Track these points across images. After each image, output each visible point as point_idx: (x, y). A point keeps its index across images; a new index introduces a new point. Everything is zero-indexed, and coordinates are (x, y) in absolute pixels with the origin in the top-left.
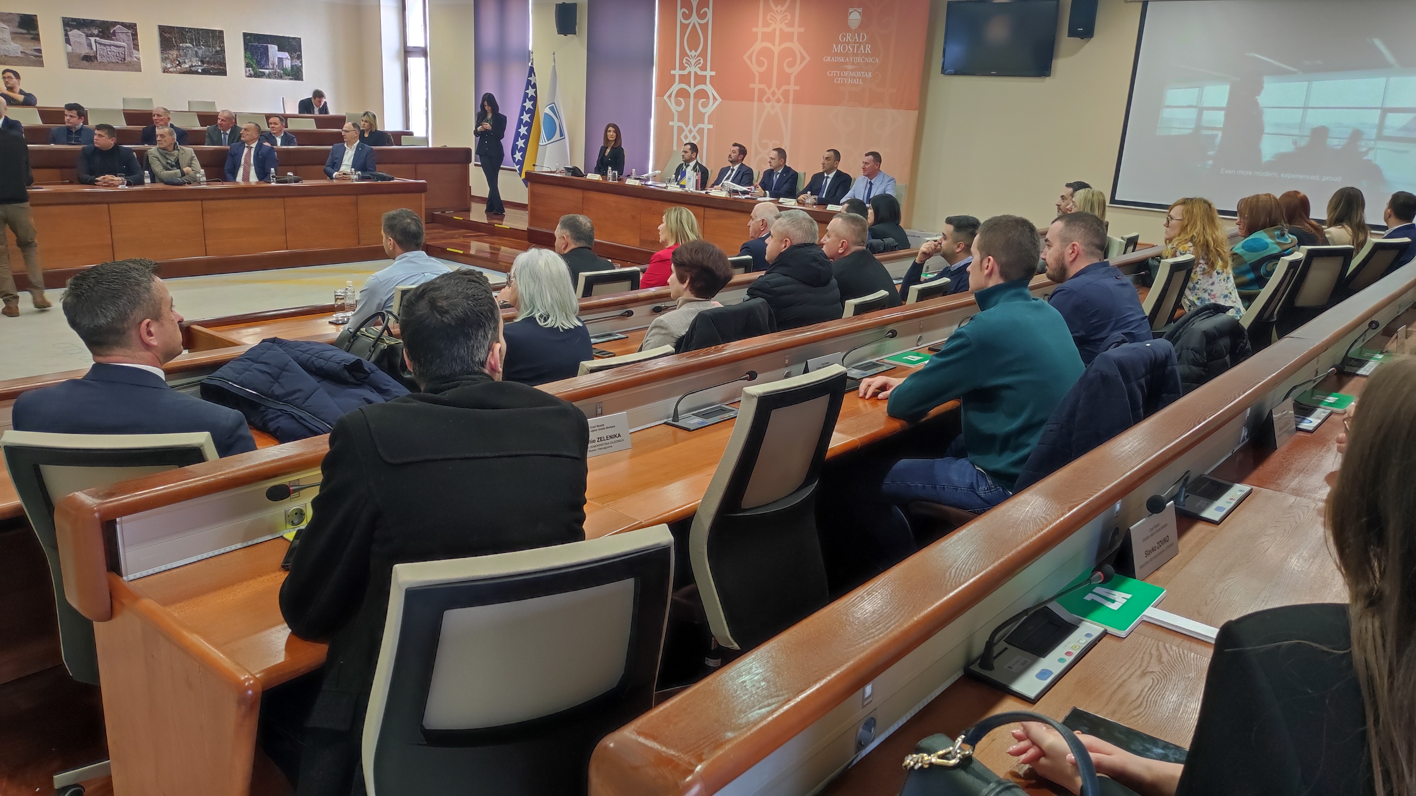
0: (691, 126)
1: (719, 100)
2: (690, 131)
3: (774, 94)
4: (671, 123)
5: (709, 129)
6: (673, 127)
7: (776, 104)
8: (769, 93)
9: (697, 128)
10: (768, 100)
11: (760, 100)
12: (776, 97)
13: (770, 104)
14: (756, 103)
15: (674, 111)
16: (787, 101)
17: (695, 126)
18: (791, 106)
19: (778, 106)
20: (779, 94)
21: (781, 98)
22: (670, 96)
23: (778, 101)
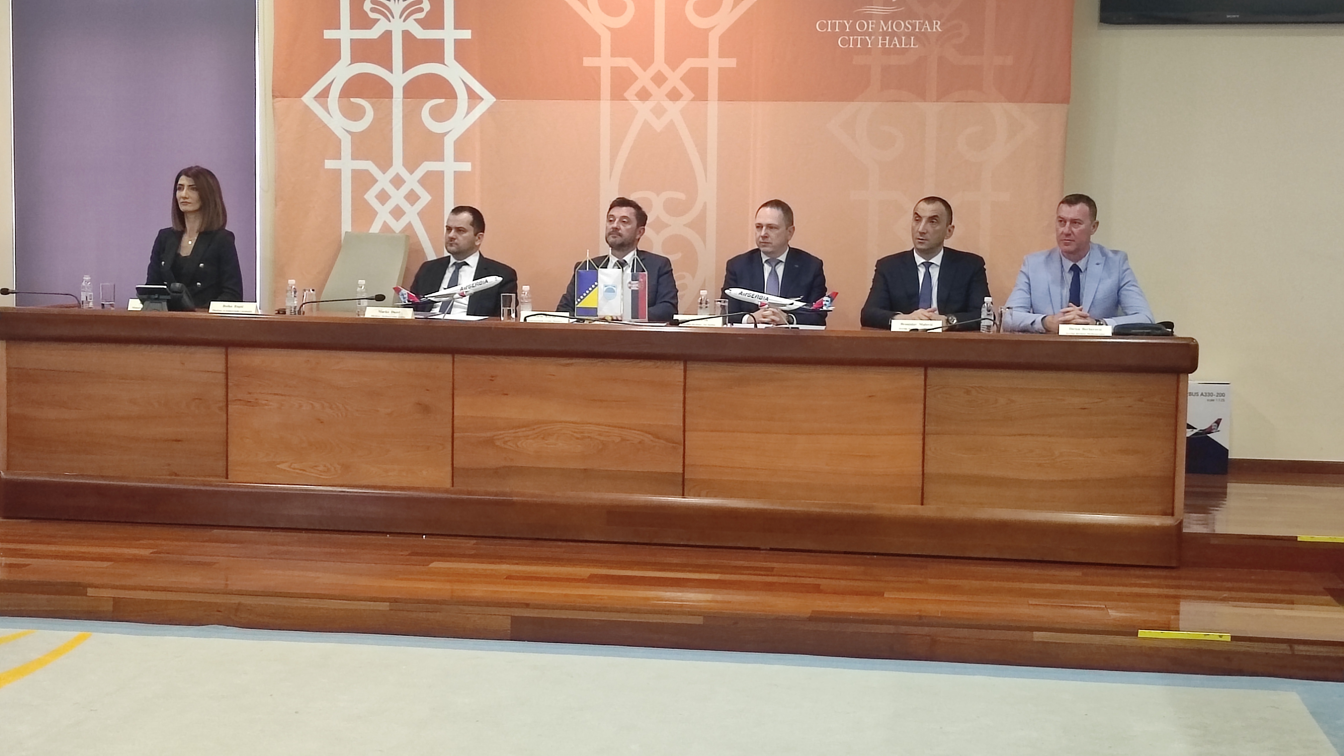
0: (398, 166)
1: (489, 99)
2: (398, 182)
3: (659, 79)
4: (330, 164)
5: (458, 175)
6: (337, 173)
7: (667, 104)
8: (644, 78)
9: (420, 172)
10: (644, 95)
11: (618, 95)
12: (667, 87)
13: (650, 104)
14: (605, 105)
15: (339, 133)
16: (701, 95)
17: (411, 166)
18: (713, 107)
19: (674, 110)
20: (674, 79)
21: (682, 88)
22: (323, 95)
23: (674, 95)
